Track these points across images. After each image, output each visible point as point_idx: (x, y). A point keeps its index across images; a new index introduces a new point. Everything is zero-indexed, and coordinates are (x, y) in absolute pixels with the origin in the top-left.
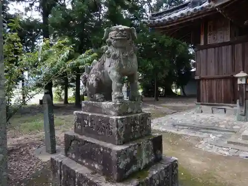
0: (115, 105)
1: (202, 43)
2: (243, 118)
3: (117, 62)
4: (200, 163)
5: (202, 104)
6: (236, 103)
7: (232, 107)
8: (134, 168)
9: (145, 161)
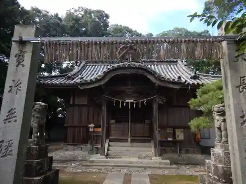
0: (34, 141)
1: (71, 103)
2: (91, 151)
3: (38, 120)
4: (67, 176)
5: (68, 145)
6: (88, 143)
7: (86, 146)
8: (41, 171)
9: (46, 169)
